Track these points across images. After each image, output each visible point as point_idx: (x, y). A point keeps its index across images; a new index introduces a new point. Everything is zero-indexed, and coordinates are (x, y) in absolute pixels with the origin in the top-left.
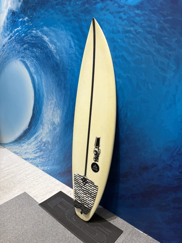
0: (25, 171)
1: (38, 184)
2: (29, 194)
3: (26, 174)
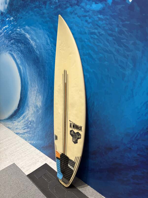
0: (16, 144)
1: (25, 156)
2: (17, 165)
3: (16, 147)
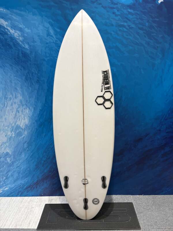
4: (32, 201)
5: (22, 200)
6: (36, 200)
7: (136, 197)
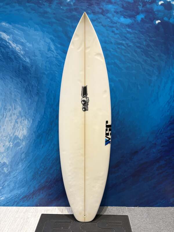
4: (27, 211)
5: (17, 210)
6: (31, 211)
7: (131, 209)
